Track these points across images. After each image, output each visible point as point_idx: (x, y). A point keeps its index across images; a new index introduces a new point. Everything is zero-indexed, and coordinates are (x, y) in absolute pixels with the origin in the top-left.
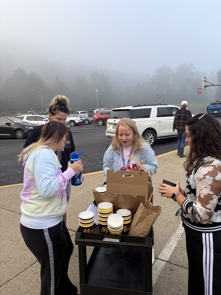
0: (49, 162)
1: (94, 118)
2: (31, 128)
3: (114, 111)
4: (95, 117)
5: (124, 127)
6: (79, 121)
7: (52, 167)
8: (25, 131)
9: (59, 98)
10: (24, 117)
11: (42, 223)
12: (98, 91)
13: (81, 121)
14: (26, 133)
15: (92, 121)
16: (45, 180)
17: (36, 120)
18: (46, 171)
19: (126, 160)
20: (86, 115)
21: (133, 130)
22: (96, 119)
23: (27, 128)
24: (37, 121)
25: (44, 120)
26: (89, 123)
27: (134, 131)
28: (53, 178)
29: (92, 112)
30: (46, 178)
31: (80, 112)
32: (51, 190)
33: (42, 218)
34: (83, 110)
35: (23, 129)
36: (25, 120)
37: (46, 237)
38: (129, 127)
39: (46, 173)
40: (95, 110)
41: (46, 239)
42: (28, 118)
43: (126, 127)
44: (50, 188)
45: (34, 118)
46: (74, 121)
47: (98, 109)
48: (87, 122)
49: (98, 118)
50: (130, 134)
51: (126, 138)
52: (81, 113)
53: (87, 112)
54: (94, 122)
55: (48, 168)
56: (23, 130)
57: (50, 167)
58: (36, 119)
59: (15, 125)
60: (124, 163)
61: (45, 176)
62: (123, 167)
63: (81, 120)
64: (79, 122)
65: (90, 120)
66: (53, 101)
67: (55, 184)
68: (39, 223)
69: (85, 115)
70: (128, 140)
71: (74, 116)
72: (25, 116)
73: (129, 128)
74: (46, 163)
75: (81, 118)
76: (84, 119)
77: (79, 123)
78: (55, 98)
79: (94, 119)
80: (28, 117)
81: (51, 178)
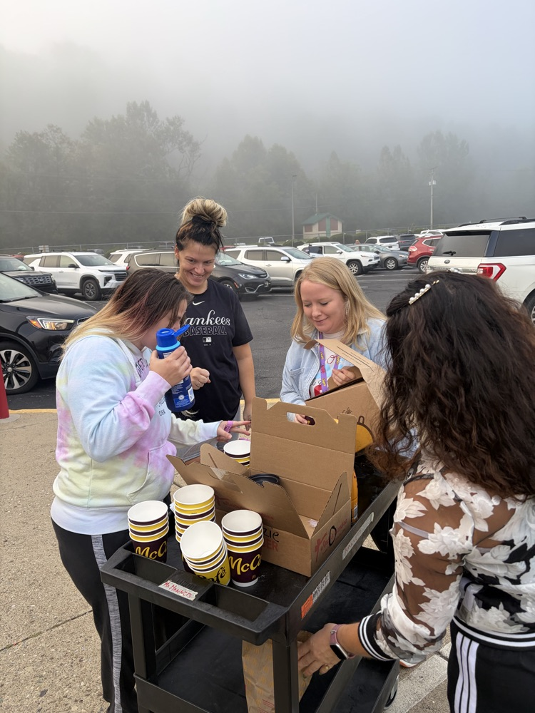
0: (102, 371)
1: (411, 253)
2: (252, 277)
3: (449, 234)
4: (414, 250)
5: (311, 281)
6: (370, 260)
7: (109, 383)
8: (239, 285)
9: (195, 207)
10: (240, 251)
11: (89, 521)
12: (434, 183)
13: (376, 261)
14: (240, 288)
15: (405, 262)
16: (89, 417)
17: (265, 258)
18: (91, 393)
19: (329, 368)
20: (395, 247)
21: (336, 287)
22: (416, 257)
23: (243, 276)
24: (267, 260)
25: (282, 258)
26: (398, 268)
27: (340, 289)
28: (108, 408)
29: (412, 237)
30: (92, 412)
31: (378, 238)
32: (104, 439)
33: (88, 508)
34: (390, 234)
35: (234, 279)
36: (241, 258)
37: (96, 556)
38: (324, 280)
39: (92, 398)
40: (419, 233)
41: (98, 561)
42: (249, 255)
43: (316, 282)
44: (102, 436)
45: (261, 255)
46: (357, 262)
47: (428, 231)
48: (391, 265)
49: (420, 253)
50: (331, 301)
51: (322, 312)
52: (382, 241)
53: (398, 237)
54: (409, 265)
55: (99, 386)
56: (233, 282)
57: (104, 382)
58: (265, 256)
59: (219, 269)
60: (324, 377)
61: (89, 405)
62: (319, 386)
63: (376, 258)
64: (370, 263)
65: (399, 259)
66: (185, 216)
67: (112, 423)
68: (82, 520)
69: (390, 247)
70: (328, 316)
71: (360, 249)
72: (243, 249)
73: (326, 284)
74: (93, 374)
75: (378, 252)
76: (385, 256)
77: (369, 265)
78: (188, 207)
79: (411, 257)
80: (248, 251)
81: (103, 411)
